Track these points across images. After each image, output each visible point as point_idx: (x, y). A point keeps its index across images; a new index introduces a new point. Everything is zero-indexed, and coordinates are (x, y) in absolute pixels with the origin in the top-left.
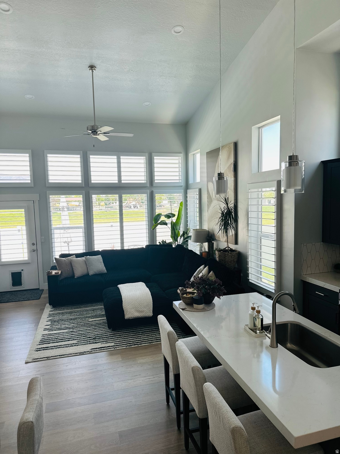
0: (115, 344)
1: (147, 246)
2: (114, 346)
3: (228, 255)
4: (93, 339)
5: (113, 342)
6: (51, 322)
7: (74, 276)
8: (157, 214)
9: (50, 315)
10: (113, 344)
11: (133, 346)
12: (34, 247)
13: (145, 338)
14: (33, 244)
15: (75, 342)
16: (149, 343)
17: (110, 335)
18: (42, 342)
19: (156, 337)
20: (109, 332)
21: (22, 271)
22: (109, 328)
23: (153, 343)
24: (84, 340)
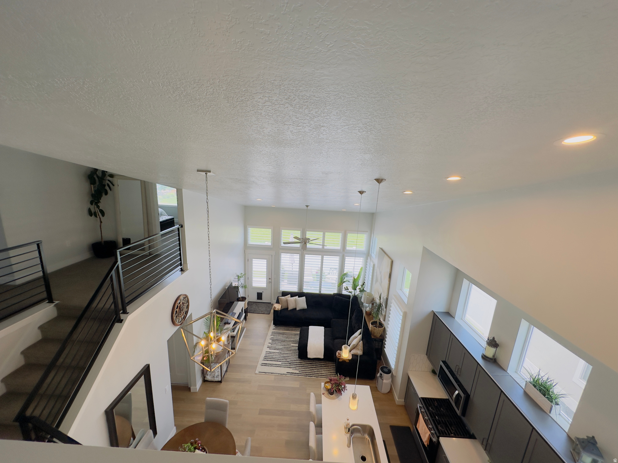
0: (299, 372)
1: (335, 295)
2: (298, 374)
3: (376, 329)
4: (290, 363)
5: (298, 370)
6: (272, 340)
7: (288, 308)
8: (345, 272)
9: (273, 333)
10: (297, 372)
11: (308, 377)
12: (270, 280)
13: (316, 371)
14: (270, 279)
15: (280, 363)
16: (316, 377)
17: (299, 363)
18: (266, 358)
19: (322, 373)
20: (299, 361)
21: (263, 293)
22: (299, 357)
23: (319, 378)
24: (285, 363)
